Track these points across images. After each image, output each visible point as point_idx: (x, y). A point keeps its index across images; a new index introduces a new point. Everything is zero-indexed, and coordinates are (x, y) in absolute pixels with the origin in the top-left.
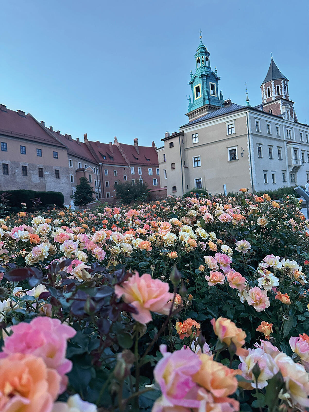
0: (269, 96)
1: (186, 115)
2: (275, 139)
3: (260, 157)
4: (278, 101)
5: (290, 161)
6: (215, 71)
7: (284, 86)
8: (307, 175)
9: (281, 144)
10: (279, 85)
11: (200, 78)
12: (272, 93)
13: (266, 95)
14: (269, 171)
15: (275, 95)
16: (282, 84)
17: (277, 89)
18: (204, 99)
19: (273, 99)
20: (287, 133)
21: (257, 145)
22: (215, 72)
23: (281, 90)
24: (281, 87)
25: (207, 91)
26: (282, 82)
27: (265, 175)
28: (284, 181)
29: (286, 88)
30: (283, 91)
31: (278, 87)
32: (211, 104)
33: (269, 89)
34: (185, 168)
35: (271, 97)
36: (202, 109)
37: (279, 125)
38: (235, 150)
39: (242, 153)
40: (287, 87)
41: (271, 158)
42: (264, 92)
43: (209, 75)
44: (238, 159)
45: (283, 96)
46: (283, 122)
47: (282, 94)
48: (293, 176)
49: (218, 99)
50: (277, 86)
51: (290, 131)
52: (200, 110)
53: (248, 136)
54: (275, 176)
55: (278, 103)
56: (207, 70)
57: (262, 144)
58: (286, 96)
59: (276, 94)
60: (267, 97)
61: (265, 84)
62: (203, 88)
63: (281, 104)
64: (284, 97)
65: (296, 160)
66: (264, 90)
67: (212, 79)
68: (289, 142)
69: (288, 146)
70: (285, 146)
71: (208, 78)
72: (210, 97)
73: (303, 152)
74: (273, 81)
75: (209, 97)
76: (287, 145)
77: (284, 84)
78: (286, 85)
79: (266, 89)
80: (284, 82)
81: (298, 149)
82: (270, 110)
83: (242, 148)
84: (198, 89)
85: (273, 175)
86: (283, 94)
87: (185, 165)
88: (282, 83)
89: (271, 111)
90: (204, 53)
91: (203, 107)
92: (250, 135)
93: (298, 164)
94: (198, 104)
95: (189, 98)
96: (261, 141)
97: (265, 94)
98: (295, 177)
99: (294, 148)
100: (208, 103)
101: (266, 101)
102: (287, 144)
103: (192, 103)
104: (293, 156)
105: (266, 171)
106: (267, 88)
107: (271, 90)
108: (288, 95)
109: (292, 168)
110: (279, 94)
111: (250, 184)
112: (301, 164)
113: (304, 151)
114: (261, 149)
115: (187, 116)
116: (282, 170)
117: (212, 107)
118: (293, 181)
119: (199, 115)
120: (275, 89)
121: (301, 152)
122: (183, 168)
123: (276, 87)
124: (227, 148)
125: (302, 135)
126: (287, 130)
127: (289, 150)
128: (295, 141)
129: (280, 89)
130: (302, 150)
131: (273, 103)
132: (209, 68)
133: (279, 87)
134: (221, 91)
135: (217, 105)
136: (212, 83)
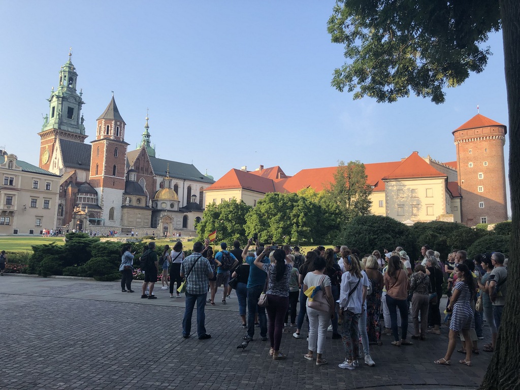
8: (39, 219)
10: (109, 125)
11: (56, 98)
13: (98, 132)
20: (6, 180)
22: (79, 95)
25: (59, 114)
32: (62, 128)
42: (97, 129)
49: (76, 123)
50: (107, 125)
51: (12, 178)
59: (104, 133)
62: (57, 109)
64: (112, 138)
65: (9, 204)
72: (65, 121)
73: (35, 198)
75: (61, 120)
81: (14, 195)
84: (54, 109)
86: (111, 135)
90: (67, 73)
93: (11, 209)
98: (11, 220)
99: (6, 194)
100: (57, 128)
104: (3, 202)
107: (102, 128)
108: (120, 136)
110: (108, 133)
112: (15, 208)
113: (39, 197)
118: (6, 224)
120: (105, 128)
126: (7, 177)
128: (19, 188)
130: (32, 196)
132: (72, 89)
134: (83, 116)
135: (72, 131)
136: (70, 106)
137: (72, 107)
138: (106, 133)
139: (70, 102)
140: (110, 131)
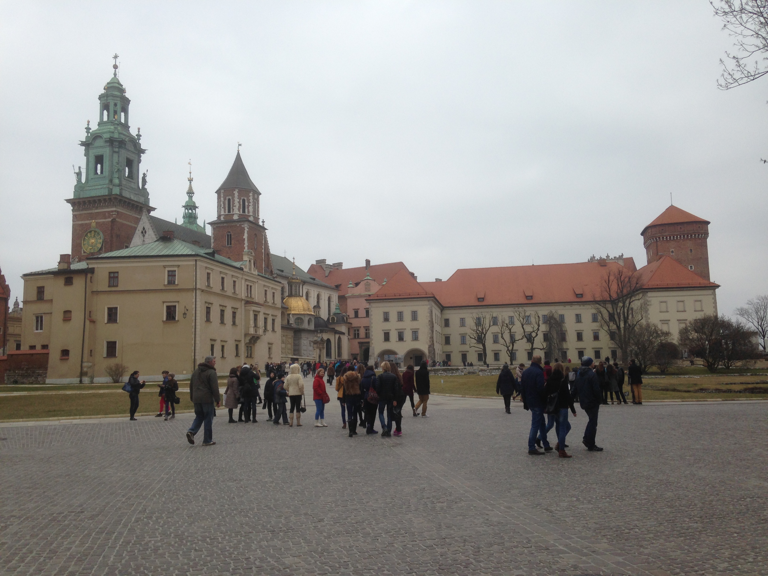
0: (229, 211)
1: (68, 201)
2: (229, 297)
3: (208, 320)
4: (242, 223)
5: (248, 328)
6: (136, 135)
7: (253, 201)
8: (269, 348)
9: (237, 305)
10: (246, 198)
11: (106, 141)
12: (234, 208)
13: (224, 208)
14: (218, 341)
15: (238, 213)
16: (251, 198)
17: (241, 203)
18: (111, 181)
19: (236, 217)
20: (247, 289)
21: (206, 304)
22: (136, 137)
23: (249, 206)
24: (249, 202)
25: (118, 170)
26: (251, 194)
27: (212, 346)
28: (237, 355)
29: (256, 205)
30: (251, 209)
31: (244, 201)
32: (124, 194)
33: (229, 200)
34: (90, 321)
35: (231, 213)
36: (105, 200)
37: (237, 277)
38: (175, 306)
39: (185, 314)
40: (258, 204)
41: (222, 322)
42: (222, 203)
43: (125, 141)
44: (178, 321)
45: (250, 216)
46: (243, 274)
47: (249, 212)
48: (249, 348)
49: (136, 187)
50: (242, 198)
51: (251, 286)
52: (100, 200)
53: (194, 292)
54: (225, 348)
55: (242, 226)
56: (121, 131)
57: (212, 304)
58: (255, 217)
59: (239, 211)
60: (225, 212)
61: (224, 191)
62: (111, 161)
63: (246, 228)
64: (251, 219)
65: (256, 326)
66: (222, 199)
67: (130, 149)
68: (248, 303)
69: (246, 308)
70: (243, 307)
71: (123, 146)
72: (124, 182)
73: (266, 316)
74: (237, 190)
75: (120, 181)
76: (245, 306)
77: (254, 198)
78: (255, 199)
79: (225, 199)
80: (253, 196)
81: (259, 312)
82: (229, 234)
83: (185, 307)
84: (99, 159)
85: (223, 347)
86: (250, 214)
87: (90, 316)
88: (250, 196)
89: (231, 235)
90: (119, 99)
91: (107, 197)
92: (198, 291)
93: (258, 333)
94: (97, 187)
95: (77, 171)
96: (212, 299)
97: (222, 206)
98: (253, 349)
99: (254, 311)
100: (118, 193)
101: (224, 218)
102: (245, 304)
103: (83, 180)
104: (252, 323)
105: (215, 340)
106: (227, 198)
107: (234, 203)
108: (258, 216)
109: (249, 338)
110: (244, 211)
111: (192, 357)
112: (261, 331)
113: (268, 314)
114: (210, 310)
115: (69, 205)
116: (235, 340)
117: (125, 202)
118: (250, 356)
119: (97, 208)
120: (239, 202)
121: (264, 315)
122: (88, 322)
123: (241, 201)
124: (164, 302)
125: (268, 293)
126: (247, 285)
127: (247, 312)
128: (257, 301)
129: (246, 204)
130: (264, 314)
131: (234, 224)
132: (126, 126)
133: (246, 201)
134: (144, 174)
135: (135, 199)
136: (128, 157)
137: (131, 158)
138: (241, 210)
139: (128, 150)
140: (248, 208)
